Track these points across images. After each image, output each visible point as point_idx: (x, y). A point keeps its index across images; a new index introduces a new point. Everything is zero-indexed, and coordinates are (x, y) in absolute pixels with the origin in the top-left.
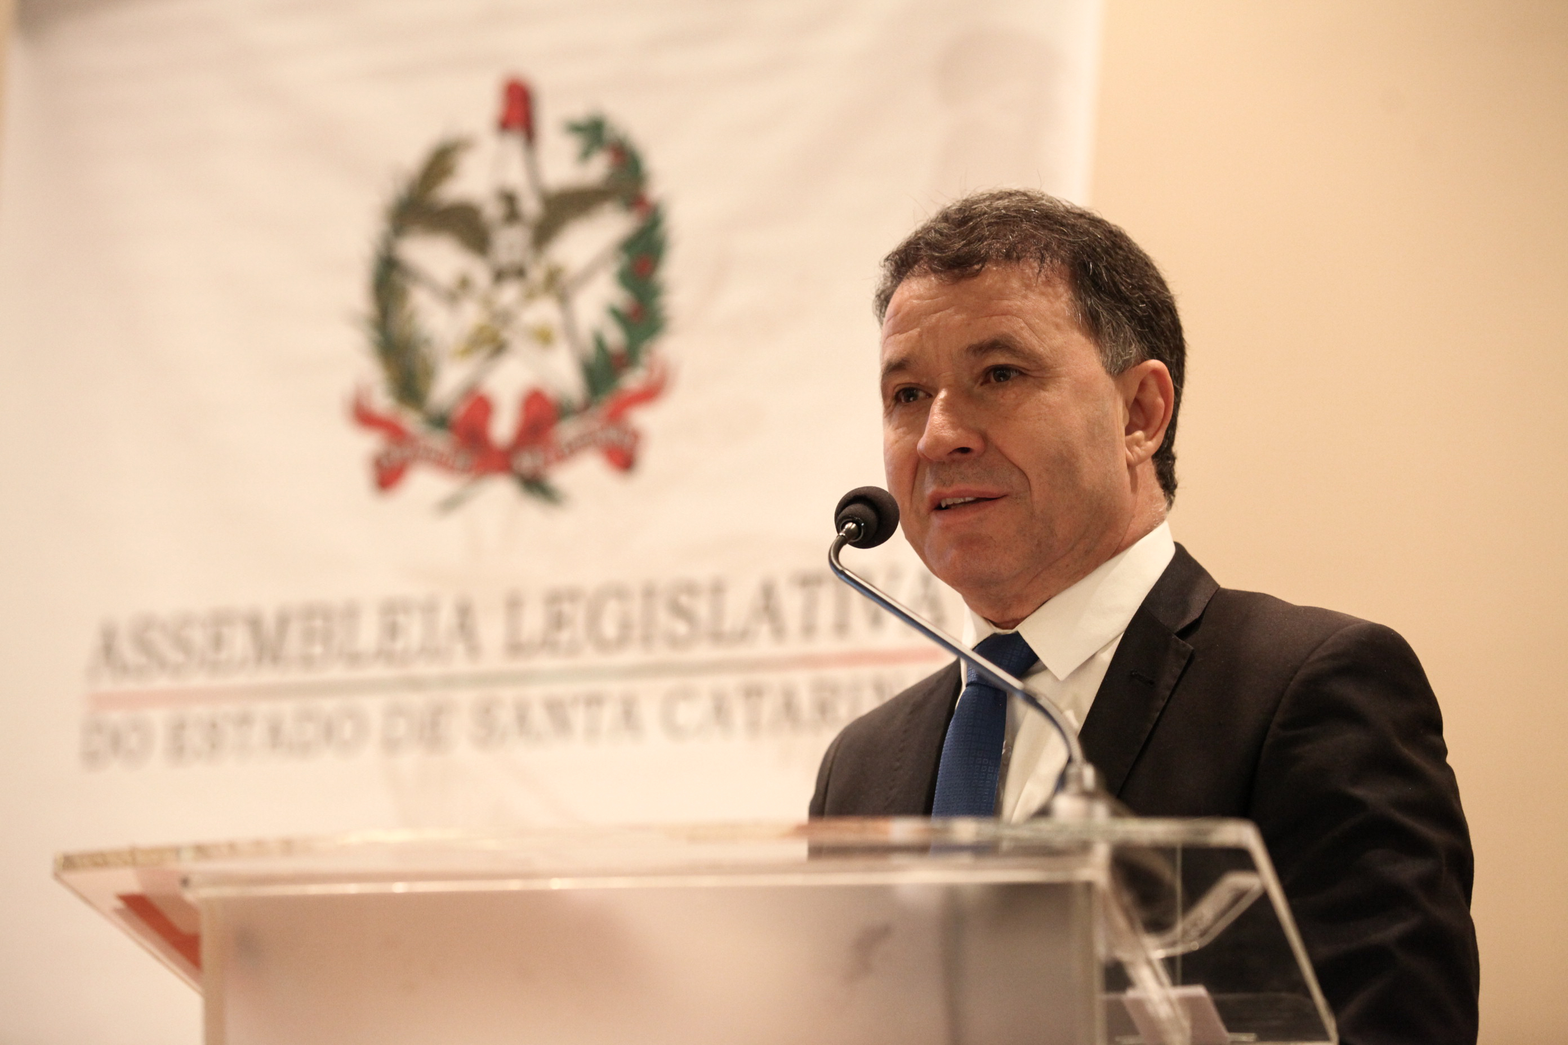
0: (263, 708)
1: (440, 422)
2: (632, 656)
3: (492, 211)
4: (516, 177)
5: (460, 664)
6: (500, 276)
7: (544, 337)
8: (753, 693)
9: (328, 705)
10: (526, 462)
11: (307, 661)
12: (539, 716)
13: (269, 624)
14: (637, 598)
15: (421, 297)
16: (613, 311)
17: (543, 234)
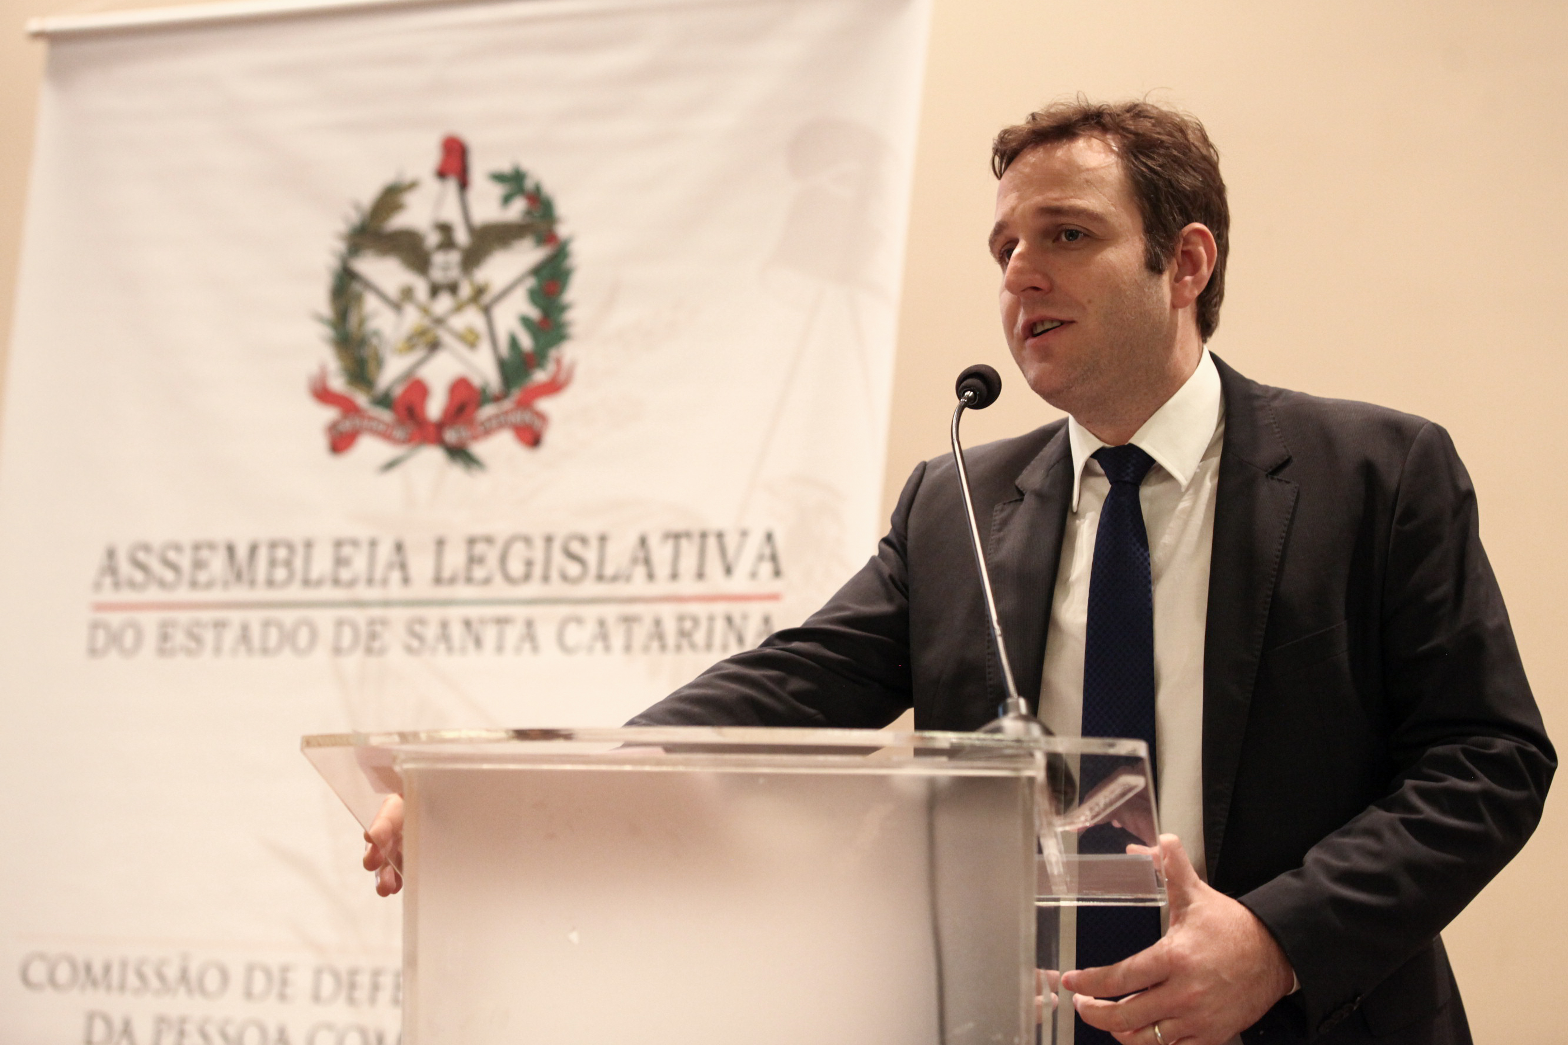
0: (236, 617)
1: (384, 401)
2: (534, 589)
3: (433, 239)
4: (451, 213)
5: (395, 590)
6: (435, 290)
7: (470, 340)
8: (628, 620)
9: (289, 617)
10: (451, 436)
11: (271, 583)
12: (457, 631)
13: (242, 552)
14: (539, 544)
15: (371, 303)
16: (526, 321)
17: (472, 259)
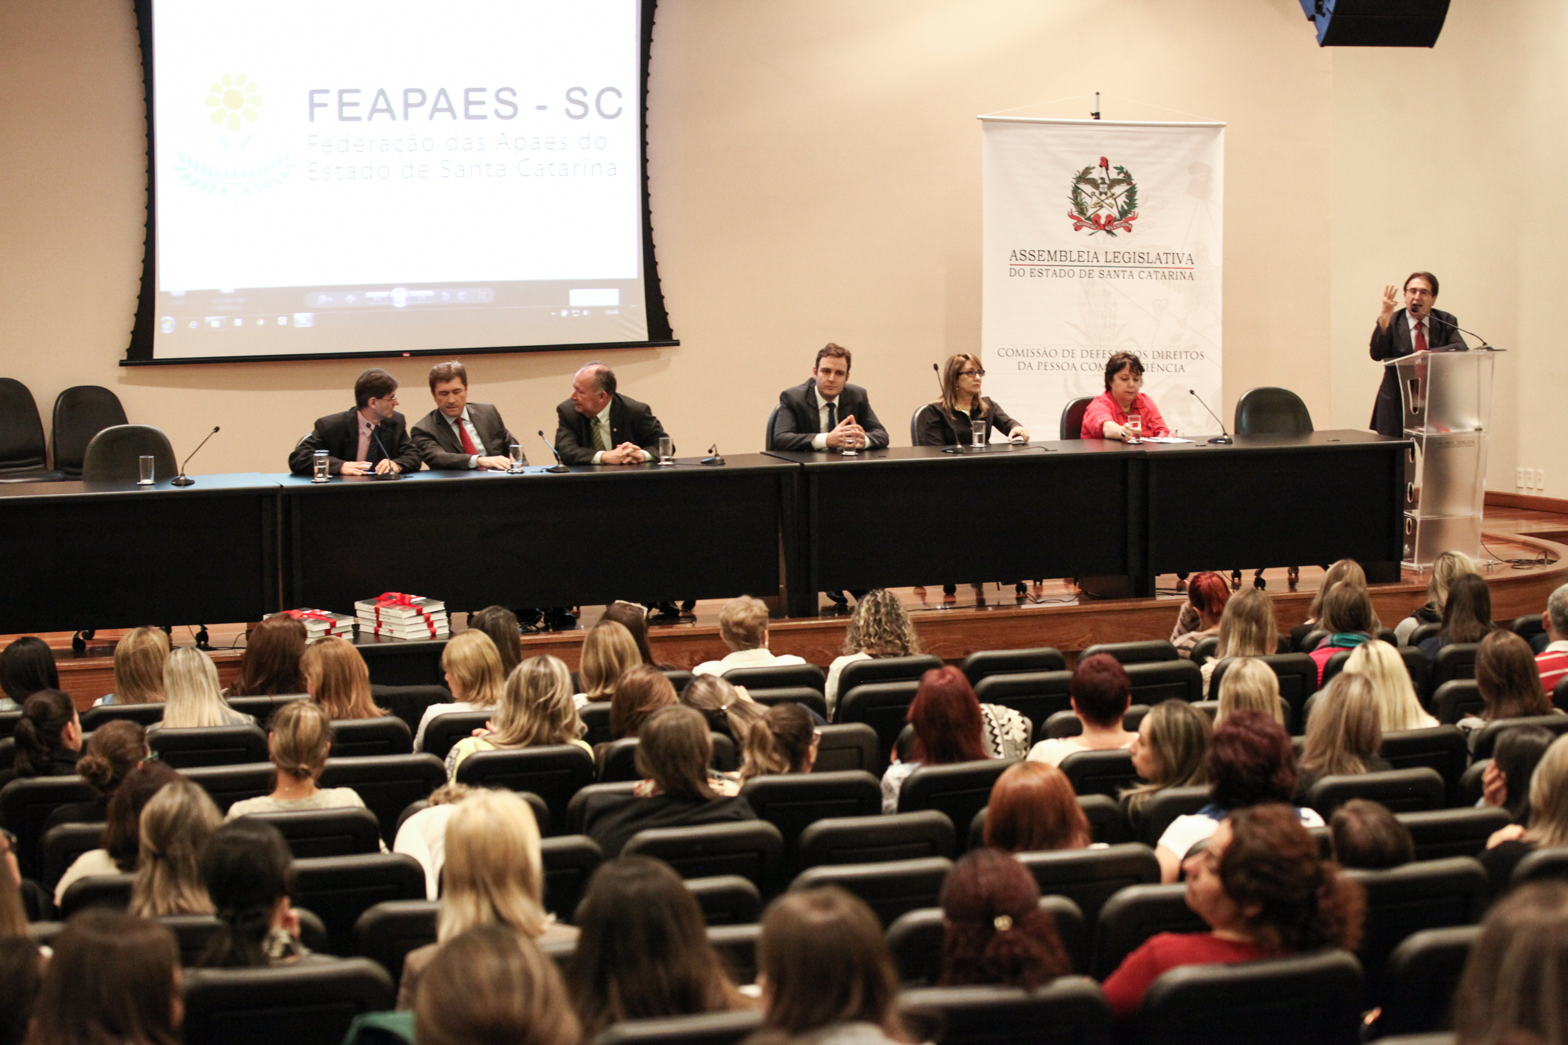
0: (1052, 268)
1: (1089, 219)
2: (1131, 264)
3: (1100, 181)
4: (1104, 175)
5: (1095, 263)
6: (1101, 194)
7: (1111, 206)
8: (1156, 272)
9: (1067, 269)
10: (1107, 228)
11: (1061, 260)
12: (1112, 273)
13: (1052, 253)
14: (1132, 254)
15: (1084, 195)
16: (1125, 202)
17: (1110, 187)
